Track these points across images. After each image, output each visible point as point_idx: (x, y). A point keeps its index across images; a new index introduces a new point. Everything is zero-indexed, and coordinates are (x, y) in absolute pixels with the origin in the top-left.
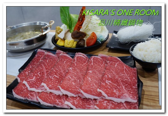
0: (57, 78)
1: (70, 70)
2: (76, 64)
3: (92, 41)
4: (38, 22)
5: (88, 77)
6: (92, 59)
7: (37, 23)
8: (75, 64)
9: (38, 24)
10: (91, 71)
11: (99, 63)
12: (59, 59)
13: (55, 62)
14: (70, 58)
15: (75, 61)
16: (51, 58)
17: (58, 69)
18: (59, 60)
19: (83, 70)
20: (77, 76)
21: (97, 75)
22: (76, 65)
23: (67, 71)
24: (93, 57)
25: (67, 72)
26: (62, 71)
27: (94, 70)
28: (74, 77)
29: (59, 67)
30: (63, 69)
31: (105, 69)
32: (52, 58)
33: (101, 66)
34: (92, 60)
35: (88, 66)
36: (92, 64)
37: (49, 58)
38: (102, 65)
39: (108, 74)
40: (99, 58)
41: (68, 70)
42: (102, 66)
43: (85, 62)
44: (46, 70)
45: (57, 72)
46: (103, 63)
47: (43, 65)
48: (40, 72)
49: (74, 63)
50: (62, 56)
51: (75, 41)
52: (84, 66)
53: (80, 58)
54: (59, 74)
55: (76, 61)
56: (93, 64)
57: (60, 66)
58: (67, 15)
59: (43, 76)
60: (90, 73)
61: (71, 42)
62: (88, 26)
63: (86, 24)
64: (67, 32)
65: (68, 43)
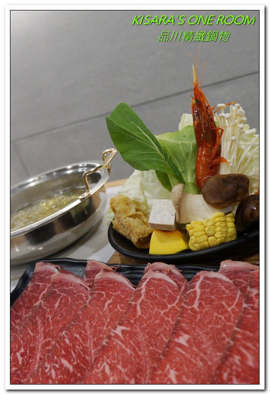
0: (68, 370)
1: (116, 336)
2: (142, 308)
4: (69, 167)
5: (168, 366)
6: (198, 284)
7: (66, 170)
8: (138, 308)
9: (69, 172)
10: (187, 337)
11: (222, 298)
12: (91, 294)
13: (77, 306)
14: (126, 286)
15: (140, 296)
16: (70, 293)
17: (80, 334)
18: (90, 297)
19: (159, 335)
20: (132, 363)
21: (205, 353)
22: (139, 313)
23: (104, 343)
24: (201, 279)
25: (103, 347)
26: (90, 344)
27: (198, 330)
28: (119, 367)
29: (84, 325)
30: (94, 336)
31: (239, 325)
32: (72, 290)
33: (226, 311)
34: (199, 291)
35: (182, 313)
36: (196, 306)
37: (64, 291)
38: (229, 306)
39: (244, 351)
40: (221, 281)
41: (109, 337)
42: (229, 309)
43: (174, 299)
44: (45, 338)
45: (74, 346)
46: (234, 299)
47: (39, 322)
48: (25, 347)
49: (136, 305)
50: (101, 282)
51: (226, 214)
52: (167, 314)
53: (157, 287)
54: (79, 356)
55: (143, 297)
56: (200, 305)
57: (87, 322)
58: (146, 137)
59: (28, 363)
60: (180, 346)
61: (218, 223)
62: (240, 151)
63: (233, 145)
64: (180, 193)
65: (209, 229)
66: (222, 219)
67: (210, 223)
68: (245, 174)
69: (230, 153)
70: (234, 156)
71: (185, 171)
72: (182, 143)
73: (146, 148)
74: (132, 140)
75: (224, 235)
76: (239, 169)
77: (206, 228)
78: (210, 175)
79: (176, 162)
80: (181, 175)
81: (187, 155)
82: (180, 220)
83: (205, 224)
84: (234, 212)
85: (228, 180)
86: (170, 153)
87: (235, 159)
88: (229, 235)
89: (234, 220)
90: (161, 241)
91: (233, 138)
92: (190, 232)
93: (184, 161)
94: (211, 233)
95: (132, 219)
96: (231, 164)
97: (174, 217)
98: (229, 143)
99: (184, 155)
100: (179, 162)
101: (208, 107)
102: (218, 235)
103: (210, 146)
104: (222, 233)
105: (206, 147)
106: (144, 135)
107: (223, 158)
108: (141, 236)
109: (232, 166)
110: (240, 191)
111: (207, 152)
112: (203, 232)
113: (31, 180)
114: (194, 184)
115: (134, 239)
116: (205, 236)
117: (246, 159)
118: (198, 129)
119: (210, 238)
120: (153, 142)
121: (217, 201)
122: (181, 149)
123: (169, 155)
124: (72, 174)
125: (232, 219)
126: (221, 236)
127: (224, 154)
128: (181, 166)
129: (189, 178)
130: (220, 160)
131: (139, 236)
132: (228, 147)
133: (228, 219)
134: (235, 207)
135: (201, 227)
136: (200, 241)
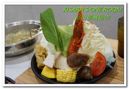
3: (100, 67)
4: (31, 21)
9: (30, 23)
51: (73, 71)
58: (53, 27)
61: (69, 74)
62: (90, 44)
63: (87, 42)
64: (58, 56)
65: (64, 75)
66: (71, 73)
67: (65, 73)
68: (88, 54)
69: (85, 44)
70: (86, 46)
71: (65, 45)
72: (67, 33)
73: (51, 32)
74: (47, 26)
75: (70, 80)
76: (87, 52)
77: (63, 75)
78: (74, 51)
79: (63, 40)
80: (63, 46)
81: (68, 39)
82: (55, 66)
83: (63, 73)
84: (78, 70)
85: (79, 57)
86: (61, 35)
87: (86, 48)
88: (72, 79)
89: (76, 74)
90: (47, 71)
91: (88, 39)
92: (57, 73)
93: (66, 41)
94: (64, 77)
95: (39, 57)
96: (84, 49)
97: (53, 64)
98: (86, 40)
99: (67, 39)
100: (64, 40)
101: (82, 21)
102: (67, 79)
103: (77, 39)
104: (69, 79)
105: (76, 39)
106: (53, 25)
107: (81, 46)
108: (41, 65)
109: (84, 50)
110: (83, 63)
111: (76, 41)
112: (62, 76)
113: (15, 23)
114: (67, 52)
115: (38, 66)
116: (62, 77)
117: (91, 48)
118: (75, 30)
119: (64, 79)
120: (55, 30)
121: (71, 65)
122: (66, 35)
123: (61, 36)
124: (31, 24)
125: (75, 73)
126: (68, 80)
127: (82, 44)
128: (64, 42)
129: (66, 49)
130: (80, 46)
131: (40, 65)
132: (85, 42)
133: (74, 73)
134: (79, 68)
135: (61, 73)
136: (60, 78)
